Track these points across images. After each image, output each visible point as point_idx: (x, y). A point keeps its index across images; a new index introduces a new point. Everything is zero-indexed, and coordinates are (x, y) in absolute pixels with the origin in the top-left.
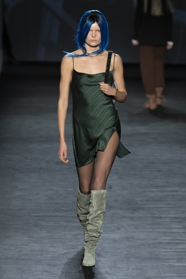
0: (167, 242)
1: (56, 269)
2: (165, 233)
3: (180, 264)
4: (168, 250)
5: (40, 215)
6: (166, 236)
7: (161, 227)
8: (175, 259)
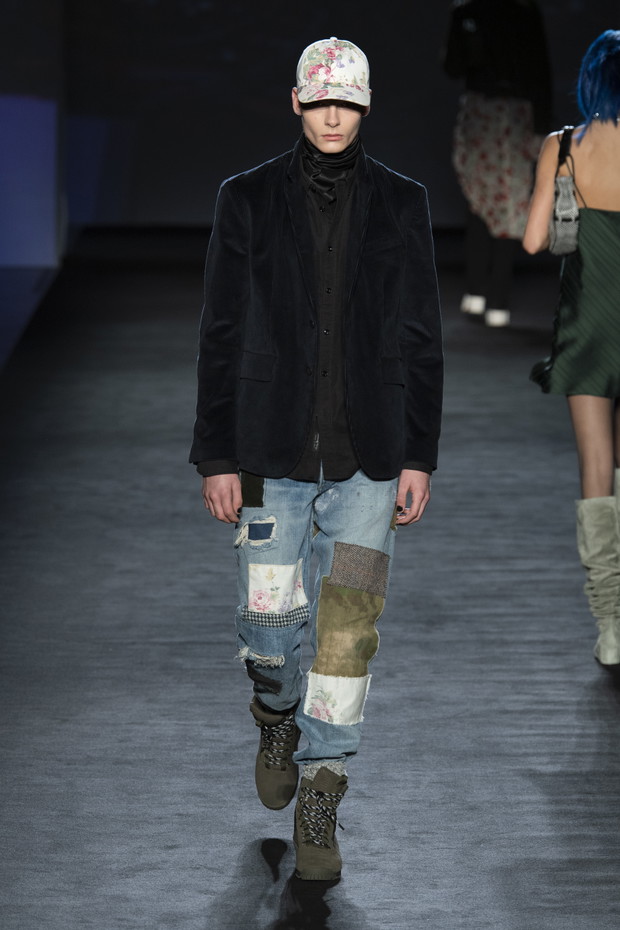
0: (522, 708)
1: (222, 786)
2: (515, 683)
4: (524, 731)
5: (177, 640)
6: (518, 693)
8: (544, 755)
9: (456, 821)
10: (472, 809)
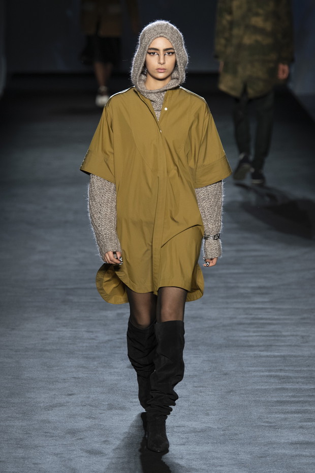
0: (249, 321)
1: (96, 363)
2: (245, 309)
3: (269, 354)
4: (251, 334)
6: (247, 314)
7: (239, 300)
8: (261, 346)
9: (217, 381)
10: (226, 374)
